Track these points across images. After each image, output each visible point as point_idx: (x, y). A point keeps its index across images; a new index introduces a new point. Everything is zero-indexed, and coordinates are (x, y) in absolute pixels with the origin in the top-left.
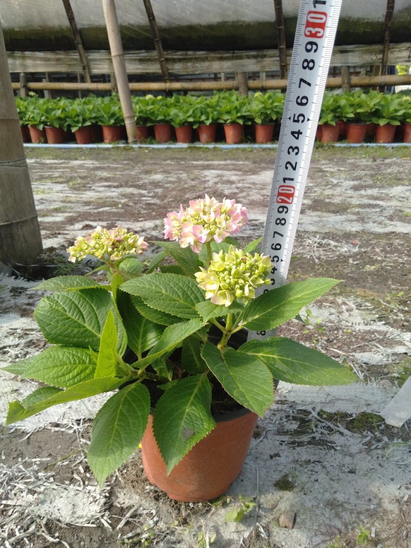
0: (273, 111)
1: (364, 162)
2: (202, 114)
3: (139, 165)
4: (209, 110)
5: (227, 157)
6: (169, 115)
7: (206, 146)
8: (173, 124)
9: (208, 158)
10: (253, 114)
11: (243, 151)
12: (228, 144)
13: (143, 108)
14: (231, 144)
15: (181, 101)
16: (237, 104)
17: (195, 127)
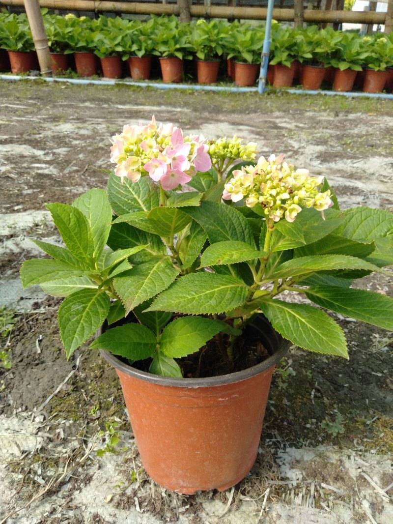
0: (218, 44)
1: (325, 117)
2: (133, 43)
3: (48, 107)
4: (142, 38)
5: (162, 101)
6: (92, 41)
7: (137, 84)
8: (96, 53)
9: (138, 101)
10: (194, 47)
11: (182, 92)
12: (165, 83)
13: (59, 30)
14: (168, 83)
15: (109, 24)
16: (175, 32)
17: (124, 59)
